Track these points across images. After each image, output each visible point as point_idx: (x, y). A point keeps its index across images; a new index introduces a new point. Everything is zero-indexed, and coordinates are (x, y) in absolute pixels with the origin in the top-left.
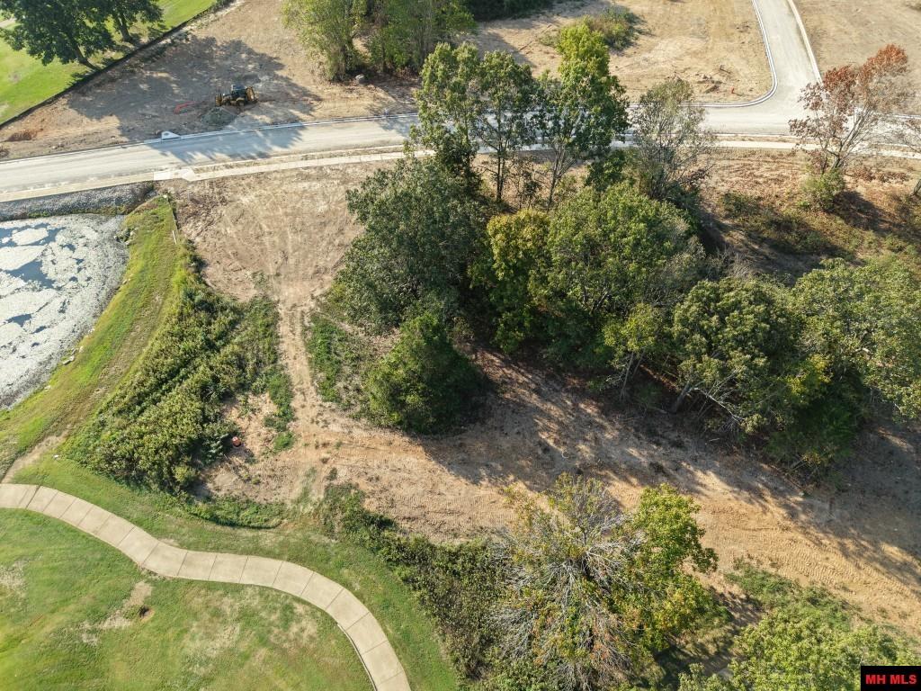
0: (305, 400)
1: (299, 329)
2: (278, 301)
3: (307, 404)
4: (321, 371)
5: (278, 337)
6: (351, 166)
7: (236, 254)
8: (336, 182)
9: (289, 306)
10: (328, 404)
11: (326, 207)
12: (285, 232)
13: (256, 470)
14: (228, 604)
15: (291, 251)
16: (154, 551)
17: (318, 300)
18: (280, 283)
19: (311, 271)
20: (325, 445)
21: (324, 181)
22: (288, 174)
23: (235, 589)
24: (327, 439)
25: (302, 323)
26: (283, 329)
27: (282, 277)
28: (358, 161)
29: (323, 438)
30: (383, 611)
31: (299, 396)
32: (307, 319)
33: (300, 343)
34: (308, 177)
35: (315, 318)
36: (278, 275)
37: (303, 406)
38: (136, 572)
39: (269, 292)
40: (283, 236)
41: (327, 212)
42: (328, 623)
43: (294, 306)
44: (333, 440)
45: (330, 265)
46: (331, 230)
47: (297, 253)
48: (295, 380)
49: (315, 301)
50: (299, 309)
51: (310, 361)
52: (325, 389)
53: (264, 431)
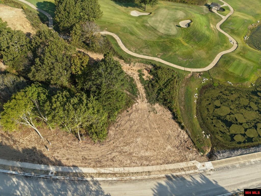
0: (137, 78)
1: (141, 94)
2: (147, 103)
3: (136, 77)
4: (134, 84)
5: (145, 93)
6: (128, 165)
7: (165, 121)
8: (134, 155)
9: (144, 101)
10: (132, 77)
11: (137, 140)
12: (151, 129)
13: (144, 67)
14: (145, 54)
15: (147, 120)
16: (159, 60)
17: (136, 101)
18: (148, 109)
19: (139, 111)
20: (132, 70)
21: (139, 155)
22: (156, 162)
23: (144, 55)
24: (131, 70)
25: (140, 96)
26: (144, 95)
27: (148, 111)
28: (125, 168)
29: (132, 71)
30: (121, 50)
31: (138, 79)
32: (139, 96)
33: (140, 91)
34: (147, 159)
35: (137, 97)
36: (149, 112)
37: (137, 77)
38: (161, 58)
39: (151, 106)
40: (151, 127)
41: (137, 137)
42: (130, 50)
43: (143, 101)
44: (130, 70)
45: (133, 113)
46: (134, 128)
47: (145, 119)
48: (139, 82)
49: (137, 101)
50: (141, 100)
51: (137, 87)
52: (132, 80)
53: (144, 73)
